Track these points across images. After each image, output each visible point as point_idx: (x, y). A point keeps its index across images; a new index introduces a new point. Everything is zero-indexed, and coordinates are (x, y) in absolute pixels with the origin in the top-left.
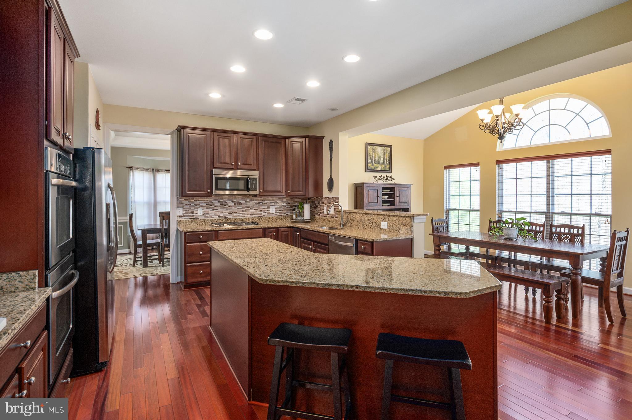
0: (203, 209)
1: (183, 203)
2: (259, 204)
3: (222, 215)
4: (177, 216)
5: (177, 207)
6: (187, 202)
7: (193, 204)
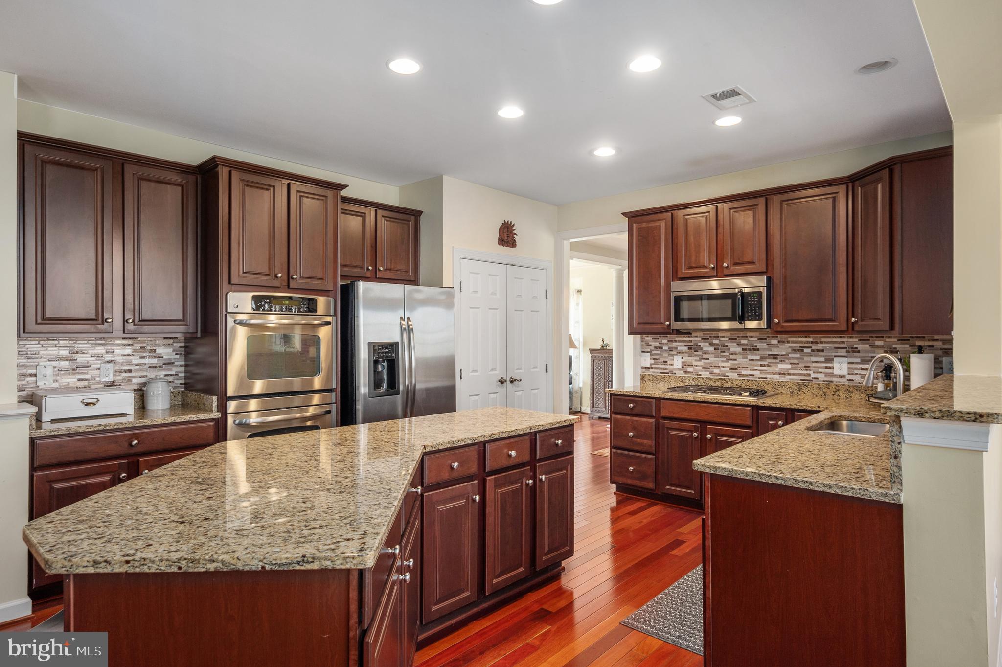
0: (682, 358)
1: (651, 345)
2: (803, 351)
3: (716, 371)
4: (643, 368)
5: (643, 352)
6: (657, 344)
7: (666, 348)
